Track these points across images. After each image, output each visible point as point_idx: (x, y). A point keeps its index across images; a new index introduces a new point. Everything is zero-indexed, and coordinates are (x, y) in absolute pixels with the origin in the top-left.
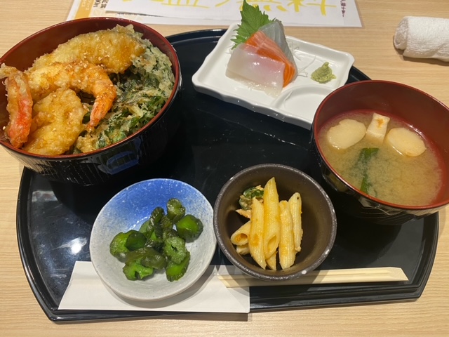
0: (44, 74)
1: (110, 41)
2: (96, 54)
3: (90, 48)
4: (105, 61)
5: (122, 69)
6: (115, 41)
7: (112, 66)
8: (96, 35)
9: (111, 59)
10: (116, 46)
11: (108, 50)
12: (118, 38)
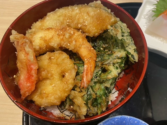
0: (41, 37)
1: (88, 13)
2: (76, 22)
3: (71, 17)
4: (83, 27)
5: (97, 34)
6: (92, 13)
7: (89, 32)
8: (76, 8)
9: (88, 27)
10: (93, 17)
11: (86, 20)
12: (94, 11)
